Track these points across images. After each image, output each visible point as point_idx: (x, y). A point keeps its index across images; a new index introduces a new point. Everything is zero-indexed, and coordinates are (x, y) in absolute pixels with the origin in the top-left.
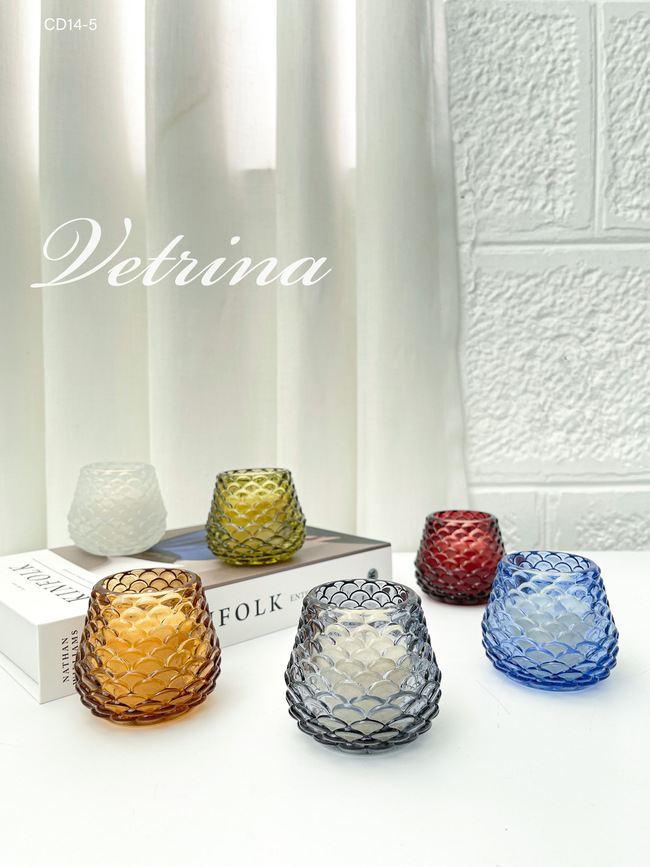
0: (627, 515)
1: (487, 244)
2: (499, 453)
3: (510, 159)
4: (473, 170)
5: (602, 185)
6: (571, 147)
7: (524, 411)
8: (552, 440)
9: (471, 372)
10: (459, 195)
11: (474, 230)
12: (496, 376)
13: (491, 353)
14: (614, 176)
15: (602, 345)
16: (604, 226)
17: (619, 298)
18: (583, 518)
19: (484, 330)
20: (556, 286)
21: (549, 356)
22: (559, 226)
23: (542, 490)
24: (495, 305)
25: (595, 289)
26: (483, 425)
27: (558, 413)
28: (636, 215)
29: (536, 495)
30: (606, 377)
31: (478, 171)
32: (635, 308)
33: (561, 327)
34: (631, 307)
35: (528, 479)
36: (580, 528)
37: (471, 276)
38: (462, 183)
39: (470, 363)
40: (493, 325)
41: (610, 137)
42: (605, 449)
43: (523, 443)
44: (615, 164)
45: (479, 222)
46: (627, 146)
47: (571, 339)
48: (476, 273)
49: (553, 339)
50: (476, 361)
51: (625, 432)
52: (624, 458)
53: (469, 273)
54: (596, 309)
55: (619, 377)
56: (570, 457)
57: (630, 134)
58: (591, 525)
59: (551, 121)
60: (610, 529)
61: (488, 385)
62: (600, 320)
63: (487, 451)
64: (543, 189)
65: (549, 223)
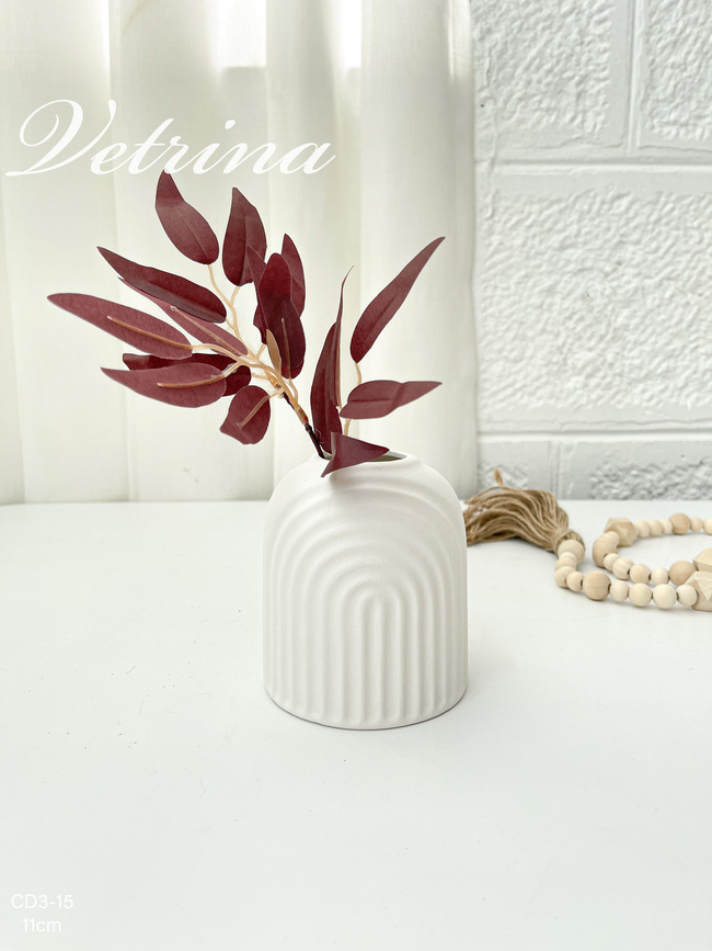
0: (643, 466)
1: (508, 162)
2: (513, 399)
3: (537, 61)
4: (495, 72)
5: (638, 95)
6: (605, 51)
7: (540, 354)
8: (571, 385)
9: (485, 309)
10: (477, 102)
11: (493, 145)
12: (512, 314)
13: (508, 288)
14: (651, 85)
15: (629, 280)
16: (638, 144)
17: (650, 227)
18: (599, 468)
19: (501, 262)
20: (582, 212)
21: (569, 294)
22: (588, 143)
23: (556, 439)
24: (514, 233)
25: (625, 217)
26: (497, 368)
27: (577, 356)
28: (674, 132)
29: (550, 444)
30: (630, 317)
31: (501, 75)
32: (666, 240)
33: (584, 260)
34: (662, 238)
35: (541, 428)
36: (594, 480)
37: (489, 199)
38: (482, 89)
39: (484, 299)
40: (510, 257)
41: (648, 40)
42: (625, 396)
43: (538, 388)
44: (652, 71)
45: (499, 136)
46: (666, 52)
47: (595, 273)
48: (494, 197)
49: (575, 274)
50: (492, 297)
51: (647, 377)
52: (644, 404)
53: (486, 196)
54: (625, 239)
55: (644, 317)
56: (587, 404)
57: (670, 38)
58: (607, 476)
59: (584, 20)
60: (626, 481)
61: (504, 324)
62: (627, 253)
63: (500, 397)
64: (572, 99)
65: (578, 138)
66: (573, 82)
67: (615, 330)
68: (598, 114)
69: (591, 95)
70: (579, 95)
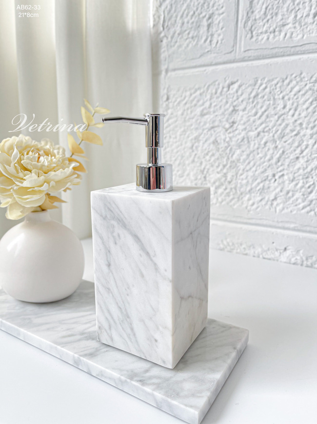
1: (174, 70)
3: (186, 11)
4: (166, 22)
7: (192, 174)
10: (160, 40)
11: (167, 61)
13: (176, 138)
14: (250, 11)
15: (239, 133)
16: (242, 50)
19: (172, 124)
20: (212, 94)
21: (206, 140)
22: (214, 53)
25: (236, 95)
27: (212, 176)
30: (241, 155)
31: (169, 23)
34: (259, 106)
37: (165, 91)
38: (161, 32)
40: (176, 121)
42: (238, 201)
45: (169, 56)
47: (220, 128)
48: (168, 89)
49: (210, 129)
50: (169, 142)
51: (251, 191)
52: (249, 207)
53: (164, 89)
54: (236, 108)
64: (206, 28)
65: (208, 52)
66: (205, 19)
67: (232, 162)
68: (219, 35)
69: (216, 24)
70: (209, 26)
